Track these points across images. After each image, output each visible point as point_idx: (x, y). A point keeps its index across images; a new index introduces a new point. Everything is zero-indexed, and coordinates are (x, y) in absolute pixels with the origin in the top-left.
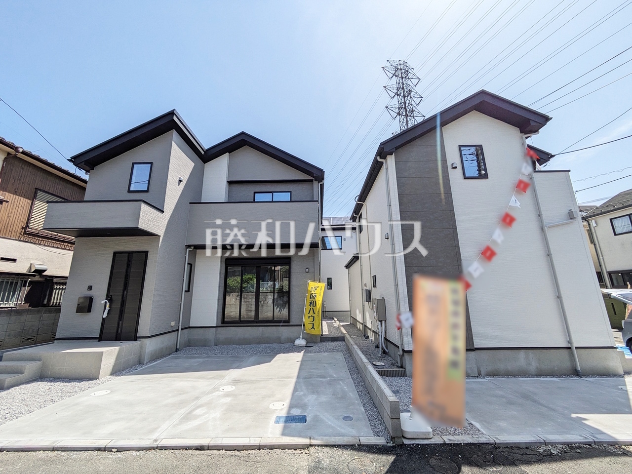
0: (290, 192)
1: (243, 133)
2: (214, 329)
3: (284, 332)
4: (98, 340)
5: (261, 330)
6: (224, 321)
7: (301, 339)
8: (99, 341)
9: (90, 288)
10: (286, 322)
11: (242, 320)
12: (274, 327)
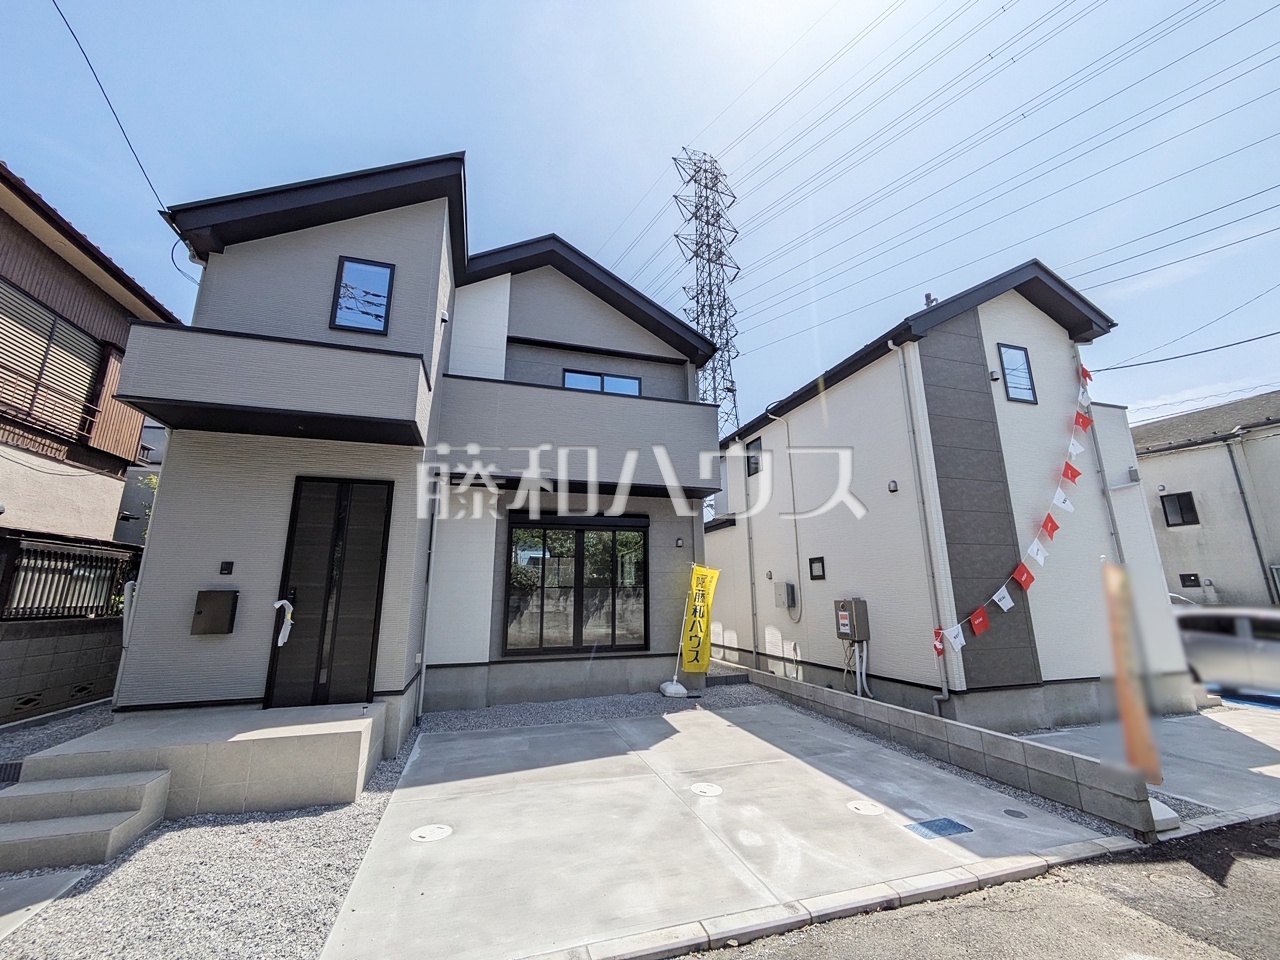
0: (639, 379)
1: (553, 238)
2: (486, 668)
3: (637, 669)
4: (261, 706)
5: (588, 667)
6: (507, 653)
7: (675, 682)
8: (264, 708)
9: (227, 568)
10: (642, 648)
11: (545, 645)
12: (615, 662)
